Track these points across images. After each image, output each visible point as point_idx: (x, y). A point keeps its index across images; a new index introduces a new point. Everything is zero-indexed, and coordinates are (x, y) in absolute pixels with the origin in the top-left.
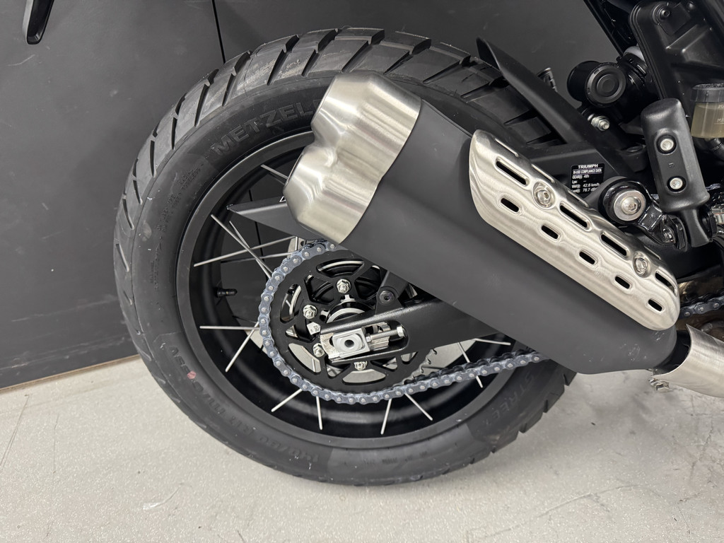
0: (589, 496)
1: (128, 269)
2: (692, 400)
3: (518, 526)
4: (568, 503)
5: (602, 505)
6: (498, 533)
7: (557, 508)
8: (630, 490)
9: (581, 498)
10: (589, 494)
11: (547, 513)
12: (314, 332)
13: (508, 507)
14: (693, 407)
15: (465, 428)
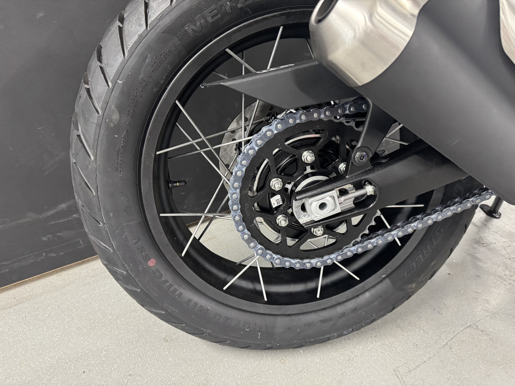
0: (470, 326)
1: (92, 158)
2: (505, 250)
3: (430, 358)
4: (458, 334)
5: (482, 331)
6: (418, 366)
7: (452, 339)
8: (496, 317)
9: (465, 328)
10: (469, 324)
11: (447, 343)
12: (276, 205)
13: (417, 345)
14: (508, 253)
15: (387, 281)
